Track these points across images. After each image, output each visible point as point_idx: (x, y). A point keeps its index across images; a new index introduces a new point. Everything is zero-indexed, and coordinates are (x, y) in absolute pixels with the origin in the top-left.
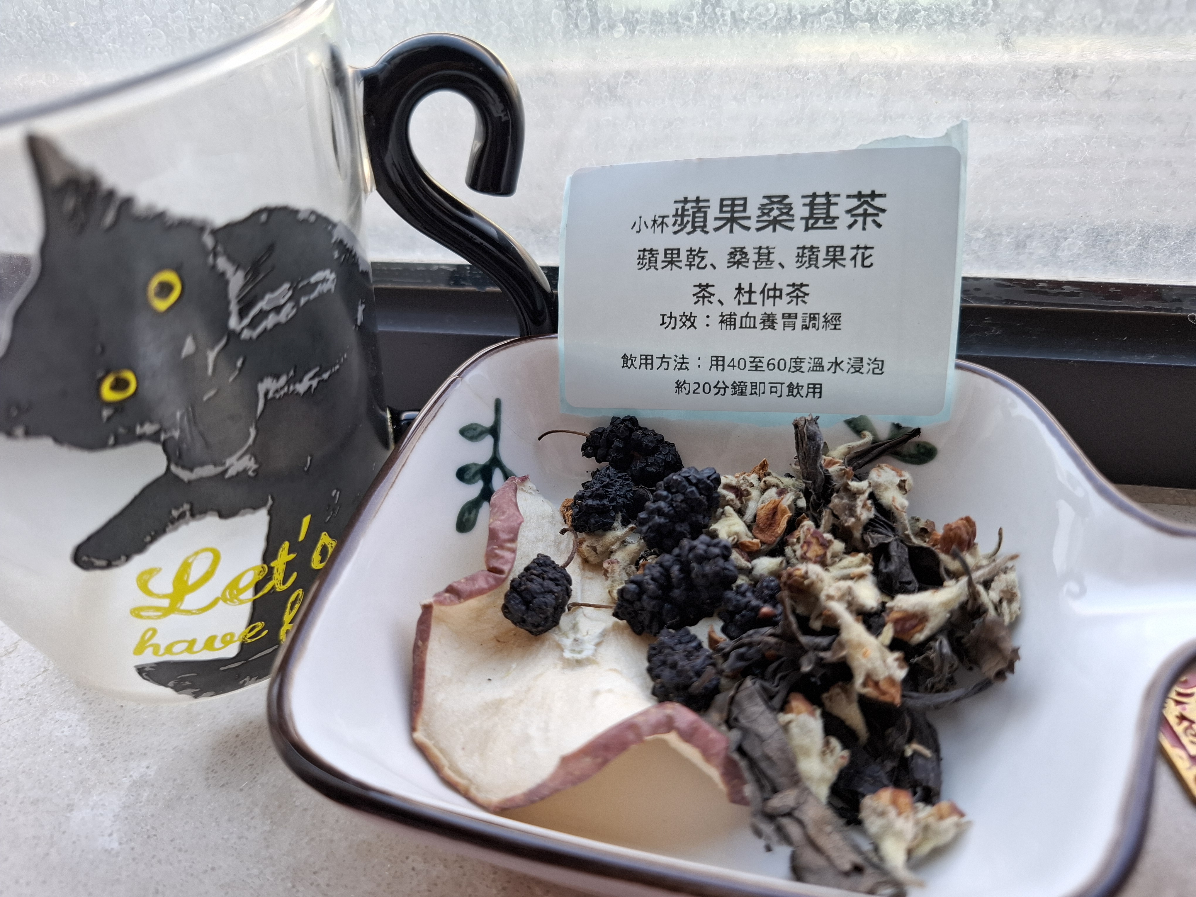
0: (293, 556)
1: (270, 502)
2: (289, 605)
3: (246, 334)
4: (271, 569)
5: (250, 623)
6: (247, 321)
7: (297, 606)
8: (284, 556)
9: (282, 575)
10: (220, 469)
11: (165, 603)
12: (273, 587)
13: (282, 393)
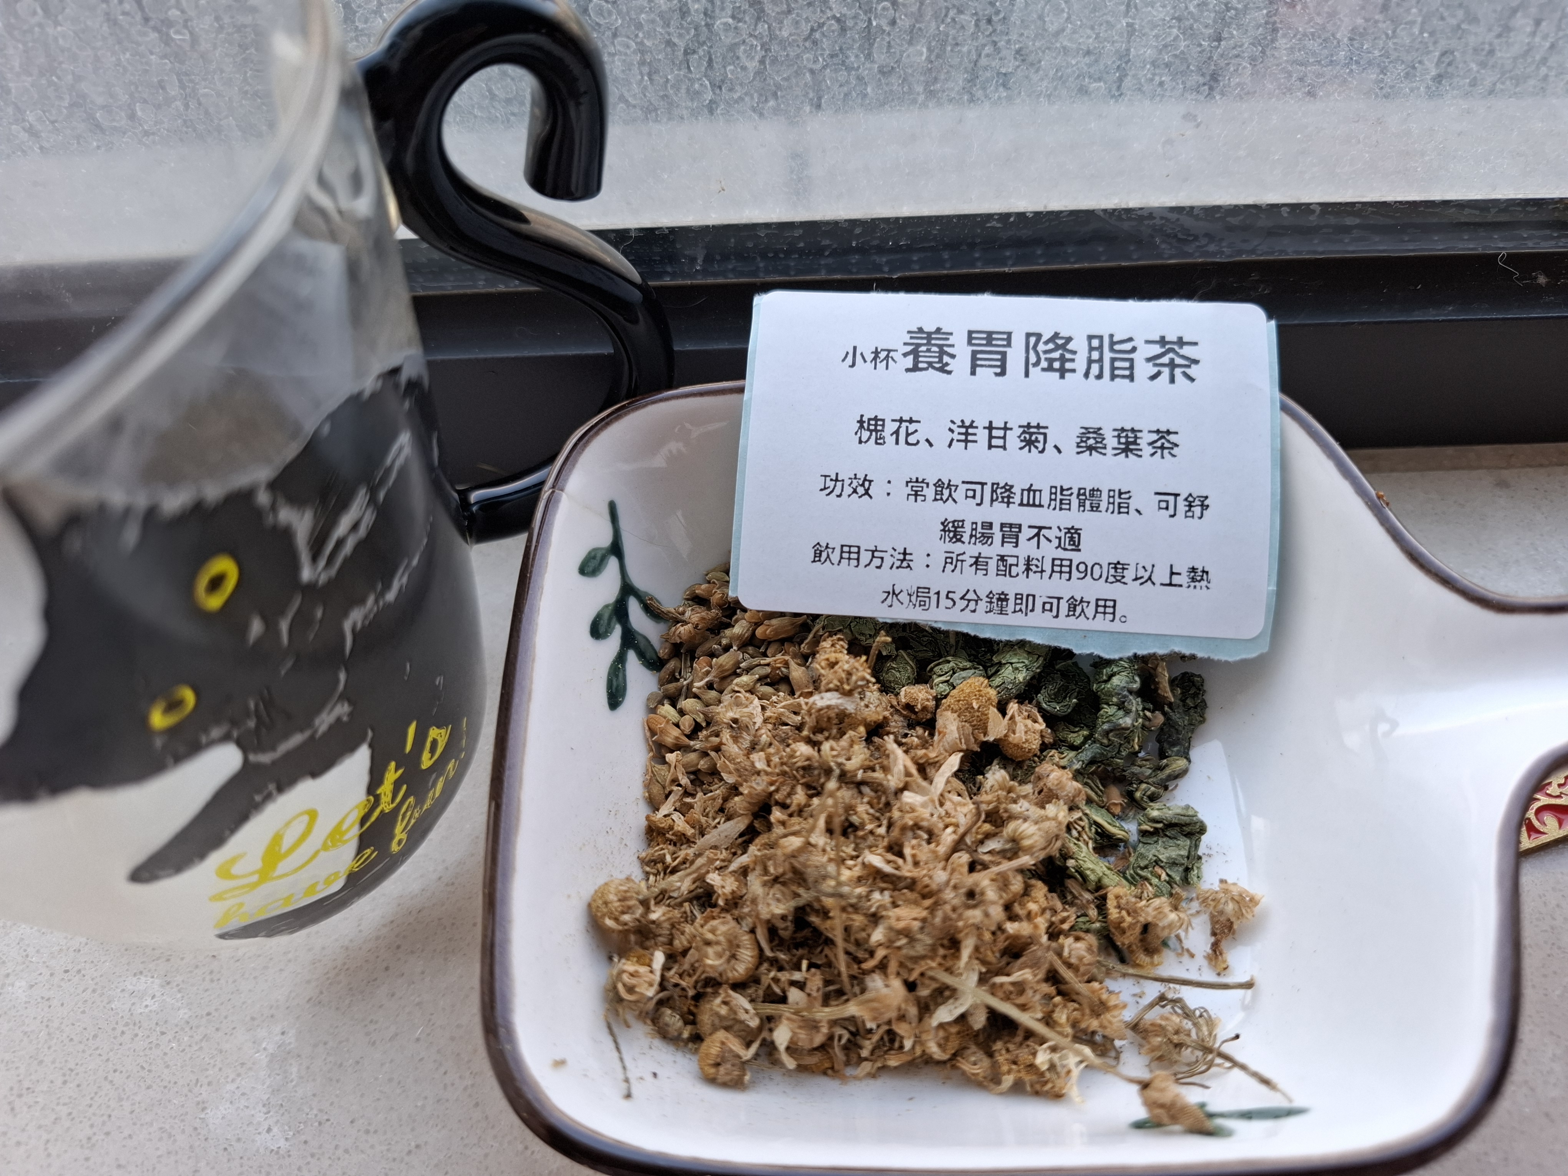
0: (400, 772)
1: (370, 734)
2: (400, 818)
3: (323, 579)
4: (377, 798)
5: (358, 854)
6: (322, 563)
7: (409, 813)
8: (392, 775)
9: (390, 796)
10: (307, 734)
11: (255, 878)
12: (382, 811)
13: (372, 616)
